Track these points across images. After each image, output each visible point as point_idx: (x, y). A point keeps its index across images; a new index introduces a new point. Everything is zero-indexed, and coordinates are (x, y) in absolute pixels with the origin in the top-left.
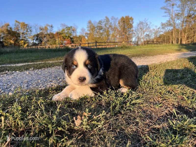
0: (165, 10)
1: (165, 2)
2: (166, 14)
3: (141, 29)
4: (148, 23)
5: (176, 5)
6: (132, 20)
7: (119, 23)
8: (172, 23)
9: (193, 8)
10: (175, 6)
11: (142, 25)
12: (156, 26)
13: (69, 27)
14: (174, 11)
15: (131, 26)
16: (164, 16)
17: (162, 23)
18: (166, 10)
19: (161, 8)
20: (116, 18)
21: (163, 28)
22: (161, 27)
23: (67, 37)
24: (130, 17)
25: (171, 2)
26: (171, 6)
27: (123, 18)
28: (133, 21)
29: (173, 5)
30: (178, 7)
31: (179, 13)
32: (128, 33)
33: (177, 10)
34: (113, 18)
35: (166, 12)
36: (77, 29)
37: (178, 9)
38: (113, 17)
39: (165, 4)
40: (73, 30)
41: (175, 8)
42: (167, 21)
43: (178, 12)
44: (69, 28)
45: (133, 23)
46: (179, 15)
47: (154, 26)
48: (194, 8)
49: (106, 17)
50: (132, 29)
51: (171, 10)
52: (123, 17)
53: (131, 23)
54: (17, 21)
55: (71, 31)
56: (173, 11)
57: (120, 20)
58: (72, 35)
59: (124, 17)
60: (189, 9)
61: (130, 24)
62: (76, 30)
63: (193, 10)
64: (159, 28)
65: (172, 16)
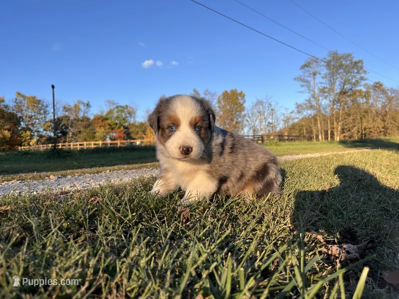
0: (301, 83)
1: (301, 69)
2: (302, 89)
3: (259, 112)
4: (273, 104)
5: (320, 74)
6: (244, 96)
7: (219, 102)
8: (314, 103)
9: (349, 80)
10: (318, 76)
11: (262, 105)
12: (287, 109)
13: (123, 107)
14: (317, 84)
15: (241, 108)
16: (299, 92)
17: (297, 103)
18: (303, 81)
19: (295, 79)
20: (212, 92)
21: (299, 112)
22: (296, 111)
23: (118, 126)
24: (239, 91)
25: (310, 70)
26: (312, 75)
27: (225, 94)
28: (245, 99)
29: (314, 74)
30: (323, 78)
31: (324, 88)
32: (235, 120)
33: (321, 83)
34: (208, 93)
35: (302, 86)
36: (136, 111)
37: (324, 81)
38: (207, 91)
39: (300, 73)
40: (129, 113)
41: (319, 79)
42: (306, 100)
43: (323, 85)
44: (121, 109)
45: (244, 102)
46: (326, 90)
47: (283, 108)
48: (352, 79)
49: (195, 91)
50: (243, 113)
51: (312, 83)
52: (226, 92)
53: (241, 101)
54: (19, 94)
55: (126, 114)
56: (315, 84)
57: (222, 97)
58: (127, 122)
59: (229, 92)
60: (342, 81)
61: (240, 103)
62: (134, 114)
63: (351, 83)
64: (292, 113)
65: (314, 92)
